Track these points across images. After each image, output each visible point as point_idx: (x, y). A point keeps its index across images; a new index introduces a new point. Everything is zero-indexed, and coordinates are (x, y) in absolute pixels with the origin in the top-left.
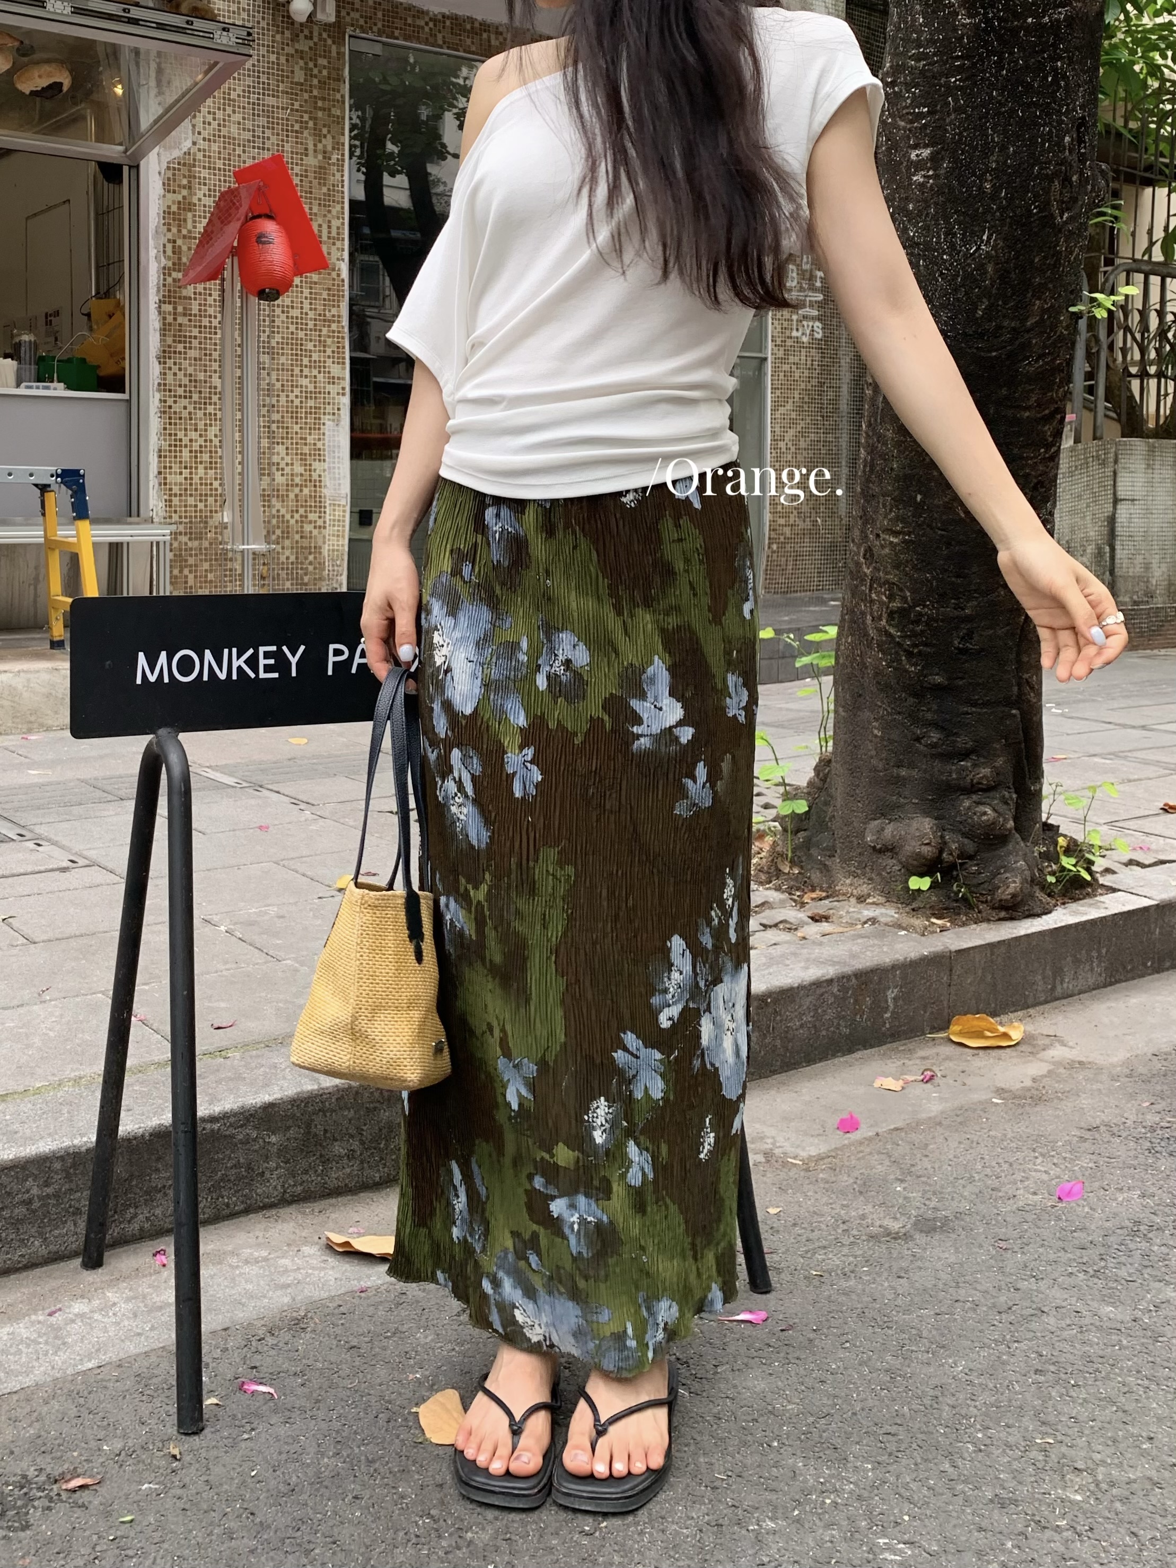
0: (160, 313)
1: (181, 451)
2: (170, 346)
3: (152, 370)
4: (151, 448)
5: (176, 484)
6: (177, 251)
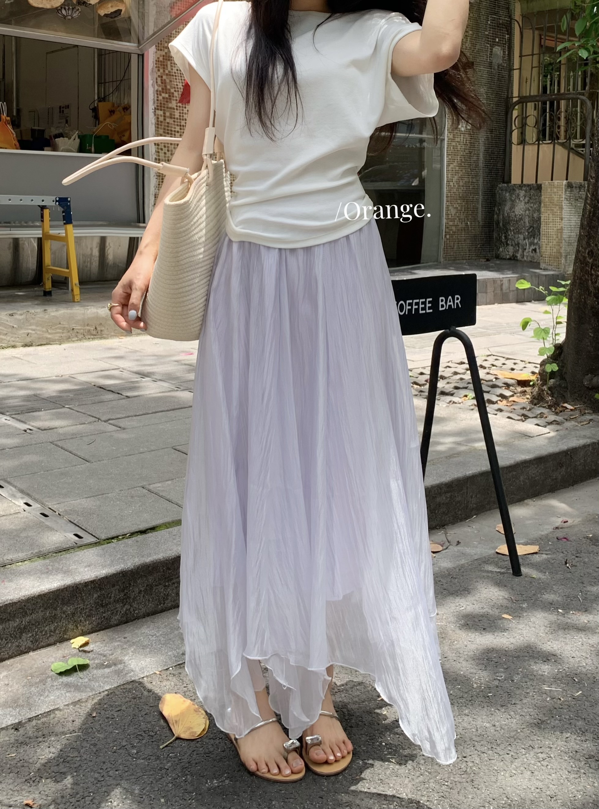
0: (155, 115)
3: (151, 146)
4: (150, 192)
6: (163, 82)
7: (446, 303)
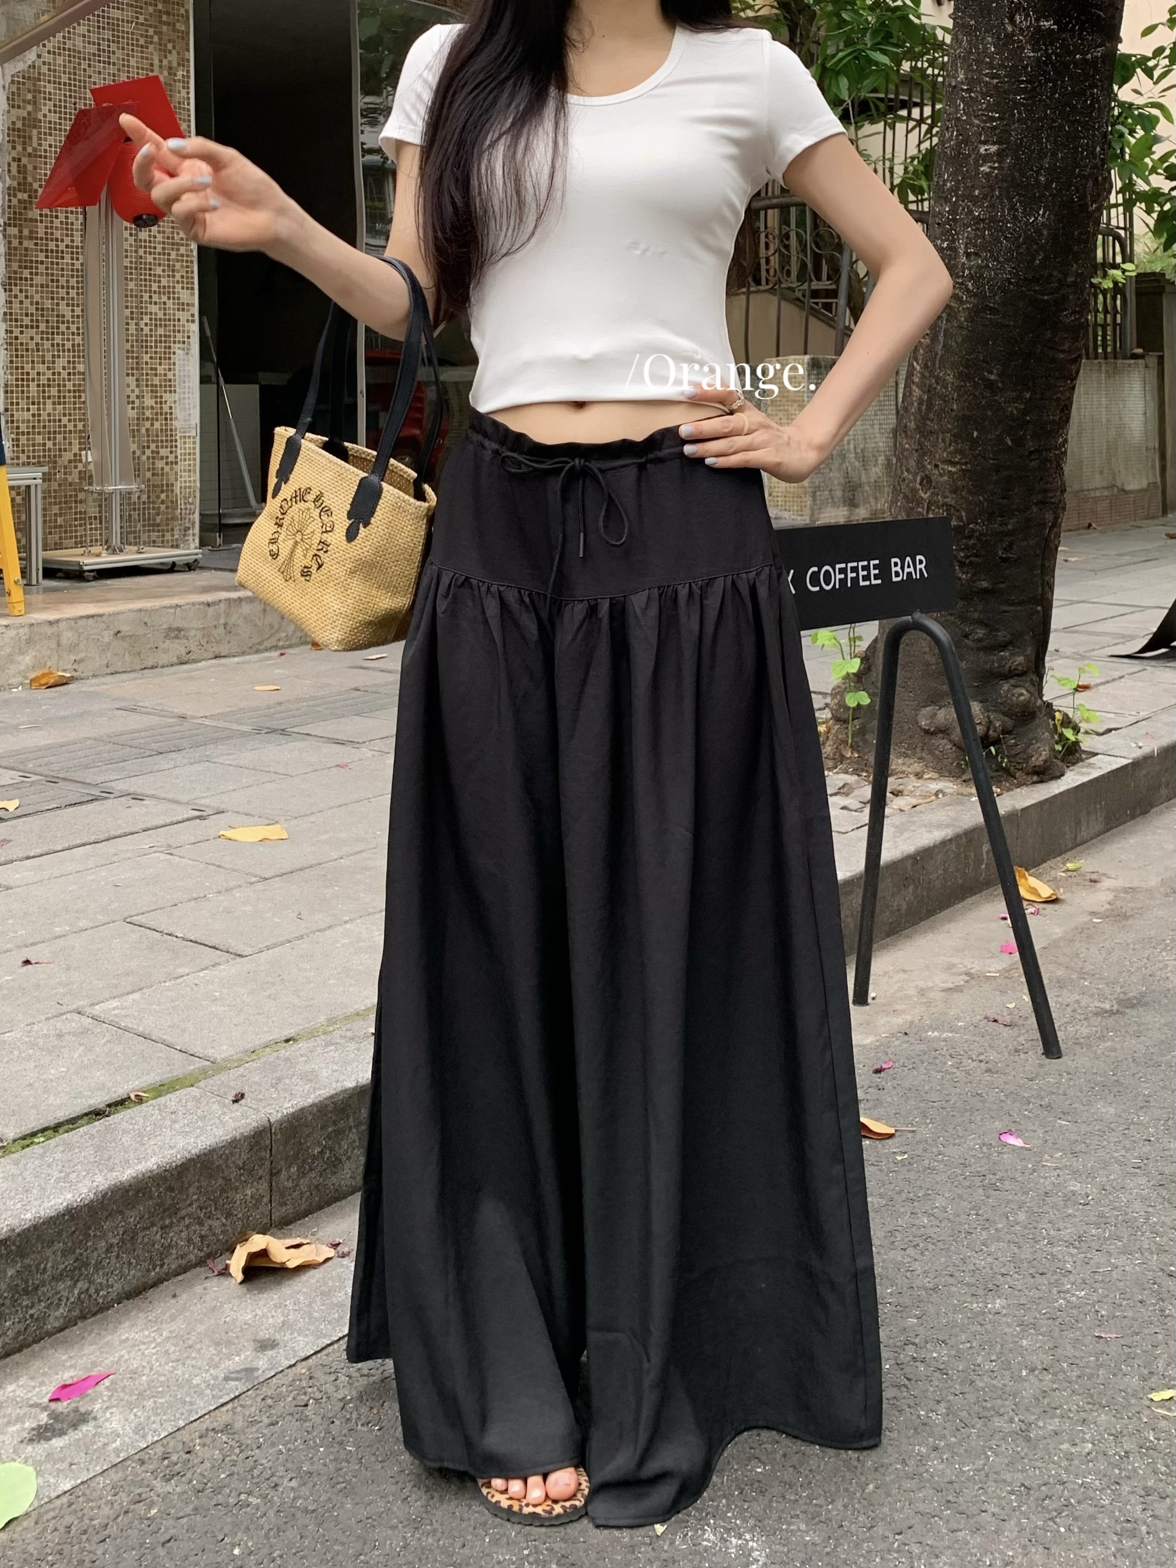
0: (5, 236)
1: (28, 386)
2: (15, 272)
5: (23, 421)
6: (22, 170)
7: (902, 568)
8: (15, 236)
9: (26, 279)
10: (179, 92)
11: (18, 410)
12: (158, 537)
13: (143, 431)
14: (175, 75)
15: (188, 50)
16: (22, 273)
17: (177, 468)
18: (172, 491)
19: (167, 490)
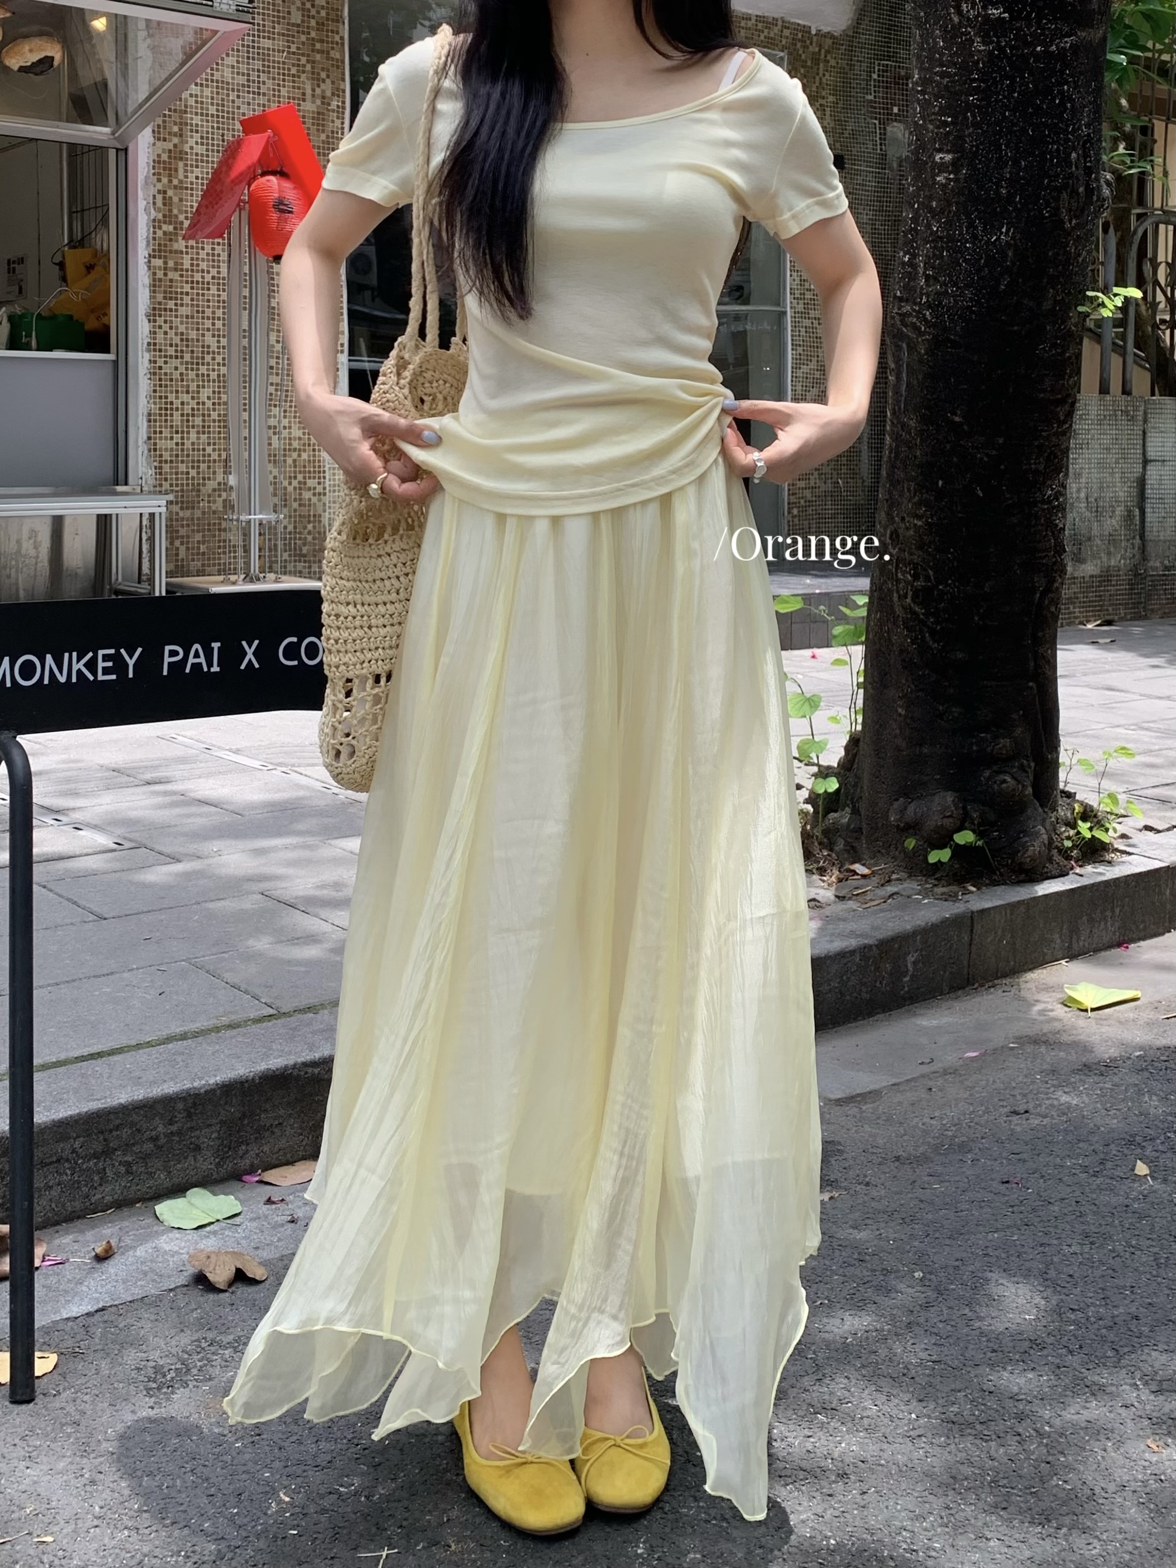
0: (149, 268)
1: (172, 415)
2: (160, 303)
3: (141, 328)
4: (140, 412)
5: (166, 450)
8: (160, 268)
9: (171, 310)
10: (333, 121)
11: (161, 438)
12: (304, 567)
13: (289, 461)
14: (329, 104)
15: (343, 80)
16: (166, 304)
17: (326, 499)
18: (320, 522)
19: (314, 522)
